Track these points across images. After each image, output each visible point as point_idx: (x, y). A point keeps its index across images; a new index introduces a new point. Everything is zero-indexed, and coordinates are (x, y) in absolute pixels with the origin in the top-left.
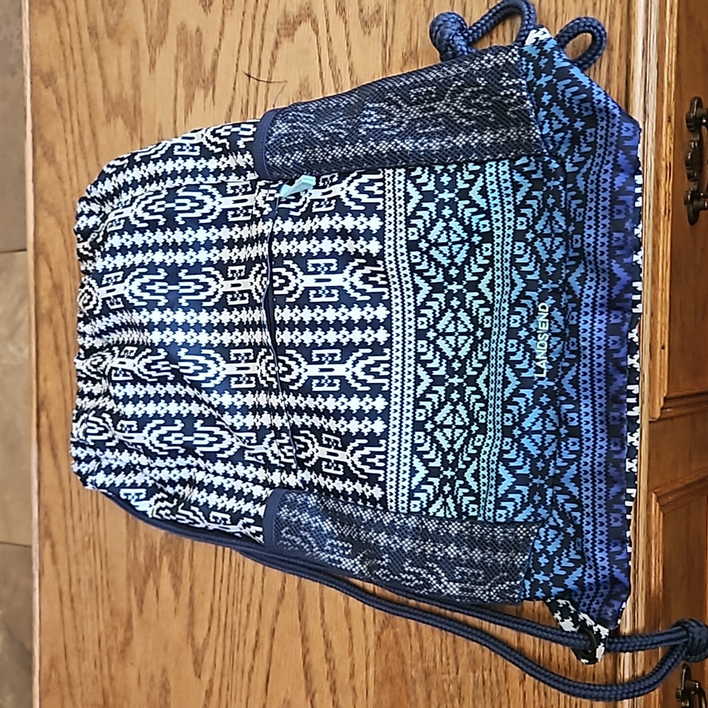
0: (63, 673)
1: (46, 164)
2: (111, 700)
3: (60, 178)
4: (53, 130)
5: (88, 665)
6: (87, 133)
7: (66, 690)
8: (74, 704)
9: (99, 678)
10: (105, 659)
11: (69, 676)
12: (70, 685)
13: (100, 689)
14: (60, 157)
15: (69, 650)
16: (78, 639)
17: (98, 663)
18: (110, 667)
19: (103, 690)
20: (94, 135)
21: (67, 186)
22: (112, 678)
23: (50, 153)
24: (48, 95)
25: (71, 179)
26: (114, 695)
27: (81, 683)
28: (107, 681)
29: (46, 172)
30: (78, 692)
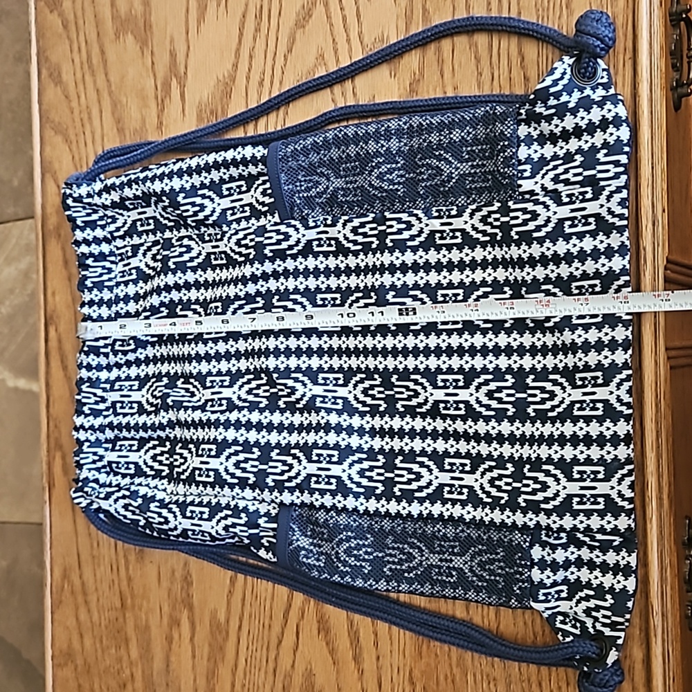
0: (77, 582)
1: (52, 85)
2: (129, 601)
3: (66, 97)
4: (60, 52)
5: (103, 570)
6: (95, 51)
7: (80, 599)
8: (89, 611)
9: (116, 582)
10: (122, 561)
11: (83, 584)
12: (85, 593)
13: (118, 592)
14: (67, 77)
15: (83, 558)
16: (92, 546)
17: (115, 567)
18: (127, 569)
19: (120, 592)
20: (103, 52)
21: (74, 104)
22: (129, 579)
23: (56, 74)
24: (54, 20)
25: (79, 97)
26: (133, 597)
27: (96, 589)
28: (125, 583)
29: (52, 93)
30: (93, 598)
